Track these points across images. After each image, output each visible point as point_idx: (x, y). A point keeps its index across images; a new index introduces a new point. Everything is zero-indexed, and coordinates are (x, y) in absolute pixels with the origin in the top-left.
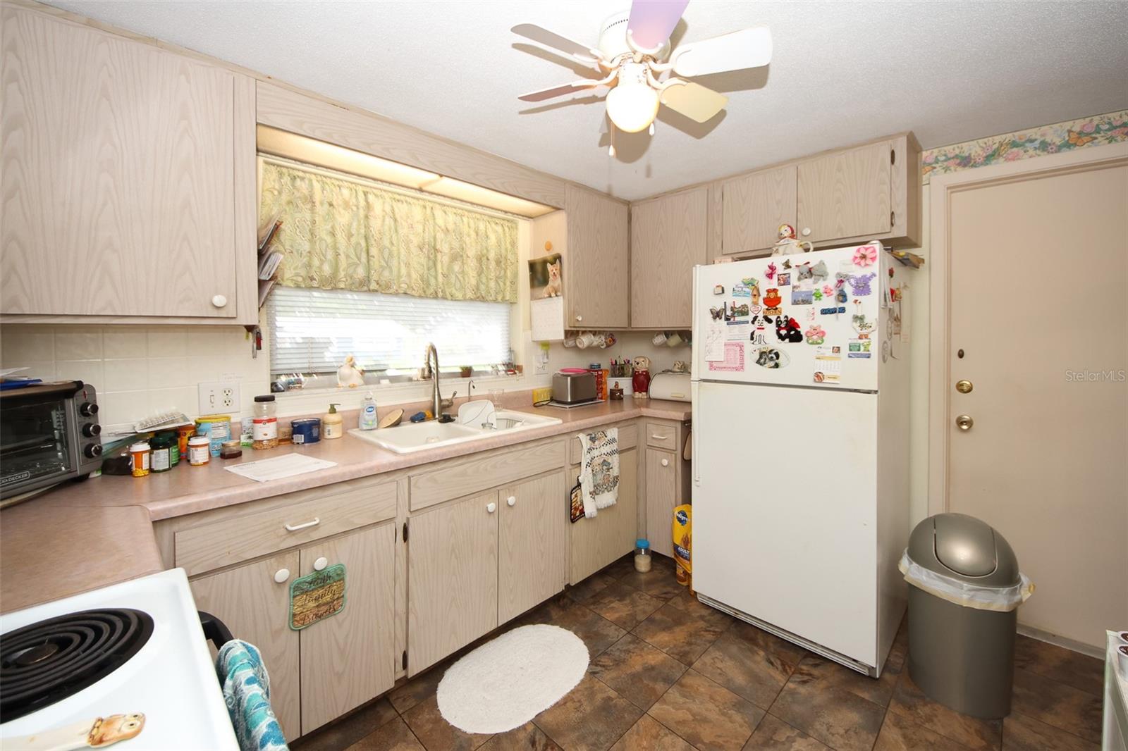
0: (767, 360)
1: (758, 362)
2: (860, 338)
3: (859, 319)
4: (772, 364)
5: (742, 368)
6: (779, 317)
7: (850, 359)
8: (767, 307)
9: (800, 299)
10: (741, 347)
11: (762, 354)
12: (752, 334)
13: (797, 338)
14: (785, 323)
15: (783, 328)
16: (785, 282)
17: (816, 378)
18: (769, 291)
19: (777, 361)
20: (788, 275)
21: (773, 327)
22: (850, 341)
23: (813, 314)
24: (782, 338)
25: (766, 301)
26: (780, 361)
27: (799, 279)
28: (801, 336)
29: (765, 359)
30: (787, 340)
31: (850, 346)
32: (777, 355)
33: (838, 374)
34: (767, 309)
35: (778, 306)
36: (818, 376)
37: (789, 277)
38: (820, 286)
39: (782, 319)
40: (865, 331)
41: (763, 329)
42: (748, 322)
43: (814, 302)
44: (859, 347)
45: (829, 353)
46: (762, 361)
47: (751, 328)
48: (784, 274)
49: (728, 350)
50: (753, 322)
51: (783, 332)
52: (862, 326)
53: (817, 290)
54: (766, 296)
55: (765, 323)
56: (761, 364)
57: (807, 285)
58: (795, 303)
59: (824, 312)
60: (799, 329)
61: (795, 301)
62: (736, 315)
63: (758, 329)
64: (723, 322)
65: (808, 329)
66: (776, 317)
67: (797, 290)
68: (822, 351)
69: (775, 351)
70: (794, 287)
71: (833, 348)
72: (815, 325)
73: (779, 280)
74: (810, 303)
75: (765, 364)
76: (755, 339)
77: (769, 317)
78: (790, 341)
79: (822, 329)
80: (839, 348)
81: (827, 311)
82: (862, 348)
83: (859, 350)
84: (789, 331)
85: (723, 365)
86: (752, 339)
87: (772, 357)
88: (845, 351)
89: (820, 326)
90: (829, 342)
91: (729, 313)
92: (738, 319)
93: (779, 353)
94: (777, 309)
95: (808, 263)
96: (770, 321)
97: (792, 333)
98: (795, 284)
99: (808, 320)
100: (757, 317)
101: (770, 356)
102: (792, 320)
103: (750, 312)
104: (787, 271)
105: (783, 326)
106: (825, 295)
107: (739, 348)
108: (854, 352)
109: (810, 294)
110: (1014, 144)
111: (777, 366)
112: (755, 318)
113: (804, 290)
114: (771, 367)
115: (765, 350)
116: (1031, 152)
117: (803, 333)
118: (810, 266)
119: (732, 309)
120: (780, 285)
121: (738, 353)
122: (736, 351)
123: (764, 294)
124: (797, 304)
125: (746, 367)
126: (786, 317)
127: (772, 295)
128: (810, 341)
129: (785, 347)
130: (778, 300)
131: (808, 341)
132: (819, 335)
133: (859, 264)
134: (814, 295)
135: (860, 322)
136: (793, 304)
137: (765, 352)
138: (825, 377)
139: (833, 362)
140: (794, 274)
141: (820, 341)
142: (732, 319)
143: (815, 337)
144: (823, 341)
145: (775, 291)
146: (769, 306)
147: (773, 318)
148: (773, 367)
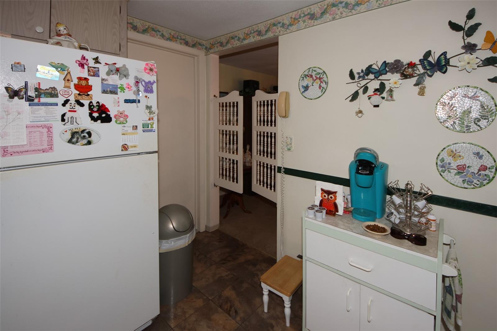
0: (80, 139)
1: (70, 141)
2: (149, 120)
3: (148, 108)
4: (85, 141)
5: (51, 148)
6: (91, 102)
7: (144, 133)
8: (78, 92)
9: (109, 90)
10: (49, 128)
11: (73, 134)
12: (63, 115)
13: (108, 119)
14: (97, 107)
15: (95, 112)
16: (96, 74)
17: (123, 149)
18: (80, 79)
19: (89, 139)
20: (97, 69)
21: (86, 110)
22: (143, 122)
23: (119, 102)
24: (94, 119)
25: (77, 87)
26: (93, 138)
27: (108, 74)
28: (111, 118)
29: (78, 138)
30: (99, 121)
31: (143, 125)
32: (90, 134)
33: (137, 144)
34: (79, 94)
35: (89, 93)
36: (124, 147)
37: (98, 71)
38: (124, 82)
39: (95, 104)
40: (152, 116)
41: (75, 111)
42: (57, 105)
43: (119, 93)
44: (148, 125)
45: (130, 130)
46: (74, 140)
47: (62, 110)
48: (94, 68)
49: (30, 132)
50: (64, 105)
51: (96, 115)
52: (151, 113)
53: (122, 85)
54: (77, 83)
55: (77, 107)
56: (73, 143)
57: (114, 80)
58: (104, 92)
59: (127, 101)
60: (109, 113)
61: (104, 90)
62: (43, 96)
63: (69, 111)
64: (24, 103)
65: (116, 113)
66: (89, 101)
67: (105, 83)
68: (126, 129)
69: (87, 131)
70: (103, 80)
71: (133, 126)
72: (121, 110)
73: (89, 71)
74: (116, 94)
75: (77, 142)
76: (66, 121)
77: (82, 101)
78: (102, 122)
79: (126, 113)
80: (136, 126)
81: (129, 101)
82: (150, 126)
83: (148, 127)
84: (100, 114)
85: (26, 148)
86: (63, 120)
87: (84, 136)
88: (140, 128)
89: (124, 111)
90: (131, 122)
91: (32, 93)
92: (43, 100)
93: (92, 132)
94: (88, 95)
95: (115, 64)
96: (82, 105)
97: (104, 115)
98: (103, 78)
99: (115, 106)
100: (69, 100)
101: (83, 135)
102: (103, 105)
103: (59, 94)
104: (97, 65)
105: (95, 109)
106: (127, 89)
107: (45, 130)
108: (145, 129)
109: (116, 87)
110: (153, 30)
111: (89, 143)
112: (66, 102)
113: (111, 83)
114: (84, 145)
115: (76, 130)
116: (159, 36)
117: (112, 116)
118: (117, 66)
119: (37, 90)
120: (89, 75)
121: (45, 134)
122: (42, 132)
123: (76, 81)
124: (106, 93)
125: (55, 147)
126: (98, 102)
127: (84, 83)
128: (118, 122)
129: (97, 127)
130: (90, 88)
131: (116, 122)
132: (123, 117)
133: (149, 73)
134: (119, 88)
135: (150, 110)
136: (103, 93)
137: (77, 132)
138: (129, 147)
139: (133, 136)
140: (103, 70)
141: (125, 122)
142: (36, 101)
143: (122, 119)
144: (127, 122)
145: (86, 79)
146: (81, 92)
147: (86, 102)
148: (86, 144)
